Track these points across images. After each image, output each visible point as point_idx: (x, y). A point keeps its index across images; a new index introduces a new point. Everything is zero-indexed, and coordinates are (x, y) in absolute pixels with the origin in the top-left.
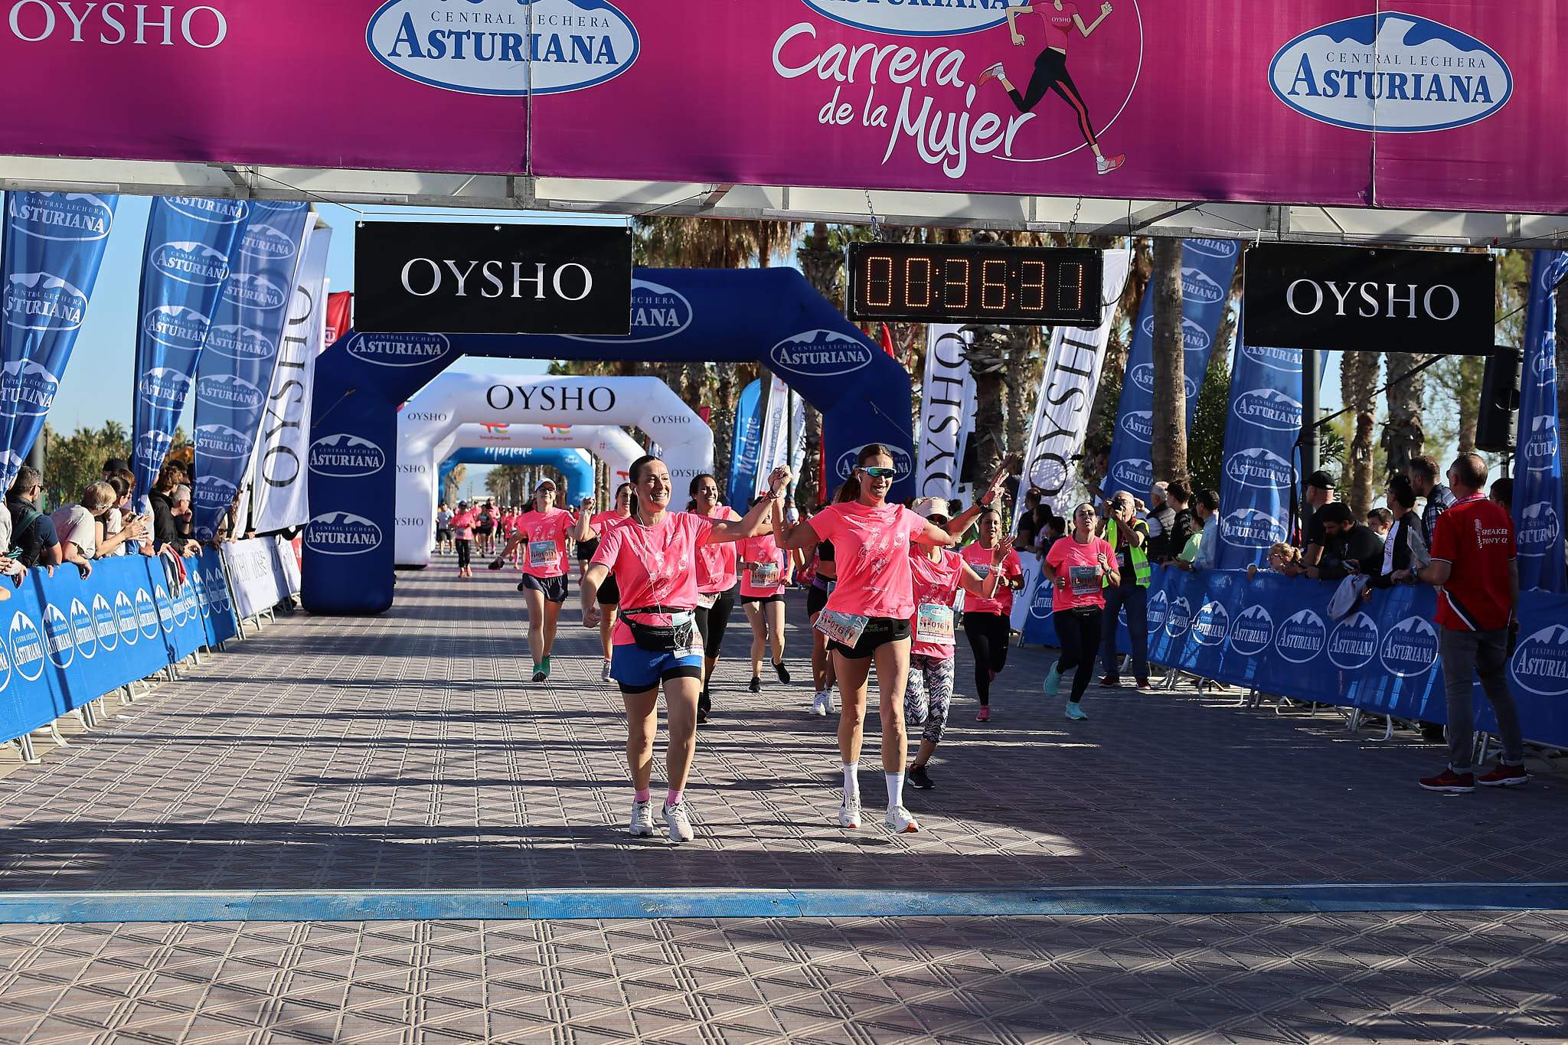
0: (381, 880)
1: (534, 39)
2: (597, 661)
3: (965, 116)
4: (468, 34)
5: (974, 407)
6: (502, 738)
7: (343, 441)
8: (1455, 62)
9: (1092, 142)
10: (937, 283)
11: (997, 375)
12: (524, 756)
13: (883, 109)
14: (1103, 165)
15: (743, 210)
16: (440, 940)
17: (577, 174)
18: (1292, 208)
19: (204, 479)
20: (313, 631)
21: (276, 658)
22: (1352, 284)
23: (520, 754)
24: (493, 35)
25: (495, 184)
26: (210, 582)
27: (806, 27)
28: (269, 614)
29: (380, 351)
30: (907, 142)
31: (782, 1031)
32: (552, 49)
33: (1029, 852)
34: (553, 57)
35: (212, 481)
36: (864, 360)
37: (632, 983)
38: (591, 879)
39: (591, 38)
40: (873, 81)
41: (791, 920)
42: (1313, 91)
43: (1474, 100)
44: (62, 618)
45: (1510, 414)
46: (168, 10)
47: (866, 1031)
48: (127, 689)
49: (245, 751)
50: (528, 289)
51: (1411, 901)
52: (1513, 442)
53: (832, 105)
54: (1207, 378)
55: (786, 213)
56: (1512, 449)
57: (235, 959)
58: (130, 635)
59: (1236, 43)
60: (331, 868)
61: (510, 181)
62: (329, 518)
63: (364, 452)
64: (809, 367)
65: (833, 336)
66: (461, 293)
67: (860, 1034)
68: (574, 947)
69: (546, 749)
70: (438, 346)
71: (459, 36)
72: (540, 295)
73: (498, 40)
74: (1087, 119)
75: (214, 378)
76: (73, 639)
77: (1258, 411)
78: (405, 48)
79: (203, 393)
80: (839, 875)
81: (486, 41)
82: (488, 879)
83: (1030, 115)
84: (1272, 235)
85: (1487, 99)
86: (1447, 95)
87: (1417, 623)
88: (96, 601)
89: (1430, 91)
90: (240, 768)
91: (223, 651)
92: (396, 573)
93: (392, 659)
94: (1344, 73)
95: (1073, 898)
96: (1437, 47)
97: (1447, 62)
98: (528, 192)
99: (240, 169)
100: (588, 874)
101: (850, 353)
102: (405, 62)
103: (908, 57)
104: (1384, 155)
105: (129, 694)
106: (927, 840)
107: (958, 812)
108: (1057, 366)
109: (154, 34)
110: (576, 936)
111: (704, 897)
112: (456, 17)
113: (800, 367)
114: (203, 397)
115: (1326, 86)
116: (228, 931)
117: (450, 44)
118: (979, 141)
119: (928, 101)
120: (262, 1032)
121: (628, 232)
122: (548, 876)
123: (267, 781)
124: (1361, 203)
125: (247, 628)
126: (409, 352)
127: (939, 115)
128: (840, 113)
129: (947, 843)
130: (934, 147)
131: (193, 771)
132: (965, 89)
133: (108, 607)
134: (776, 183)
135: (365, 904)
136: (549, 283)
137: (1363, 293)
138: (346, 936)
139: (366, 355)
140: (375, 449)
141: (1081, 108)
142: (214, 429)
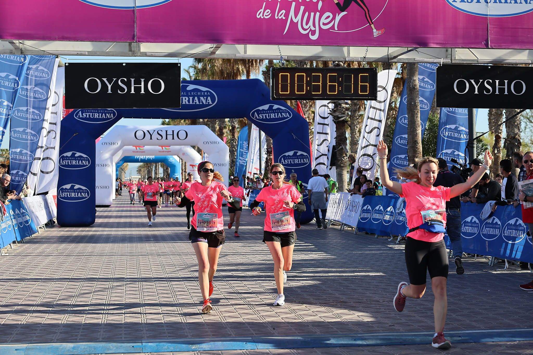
0: (82, 338)
2: (179, 243)
3: (318, 14)
5: (335, 135)
6: (136, 277)
7: (73, 154)
9: (371, 23)
10: (308, 84)
11: (345, 122)
12: (145, 284)
13: (284, 11)
14: (376, 33)
15: (227, 55)
17: (156, 41)
18: (456, 49)
19: (15, 172)
20: (62, 233)
21: (45, 245)
22: (481, 81)
23: (144, 283)
25: (124, 46)
26: (18, 214)
28: (43, 227)
29: (88, 117)
30: (294, 25)
33: (354, 320)
35: (18, 172)
36: (289, 116)
38: (170, 335)
40: (279, 0)
41: (252, 351)
49: (29, 284)
50: (138, 90)
51: (512, 337)
53: (262, 10)
54: (431, 121)
55: (246, 56)
60: (61, 333)
61: (130, 45)
62: (68, 186)
63: (82, 159)
64: (266, 120)
65: (276, 107)
66: (110, 92)
69: (155, 281)
70: (112, 114)
72: (143, 92)
74: (369, 13)
75: (17, 129)
77: (450, 134)
79: (13, 136)
80: (274, 331)
82: (126, 336)
83: (345, 13)
84: (448, 61)
86: (519, 1)
87: (517, 220)
90: (26, 291)
91: (23, 243)
92: (96, 208)
93: (94, 245)
95: (371, 339)
98: (138, 49)
99: (16, 42)
100: (169, 333)
101: (283, 114)
104: (493, 26)
106: (311, 316)
107: (325, 303)
108: (368, 118)
113: (262, 120)
114: (14, 137)
118: (324, 24)
119: (302, 8)
121: (179, 65)
122: (151, 334)
123: (37, 297)
124: (483, 46)
126: (100, 117)
128: (265, 14)
129: (320, 317)
130: (305, 27)
131: (6, 293)
134: (239, 43)
135: (74, 348)
136: (146, 87)
137: (486, 84)
139: (81, 118)
140: (86, 158)
141: (366, 10)
142: (18, 150)
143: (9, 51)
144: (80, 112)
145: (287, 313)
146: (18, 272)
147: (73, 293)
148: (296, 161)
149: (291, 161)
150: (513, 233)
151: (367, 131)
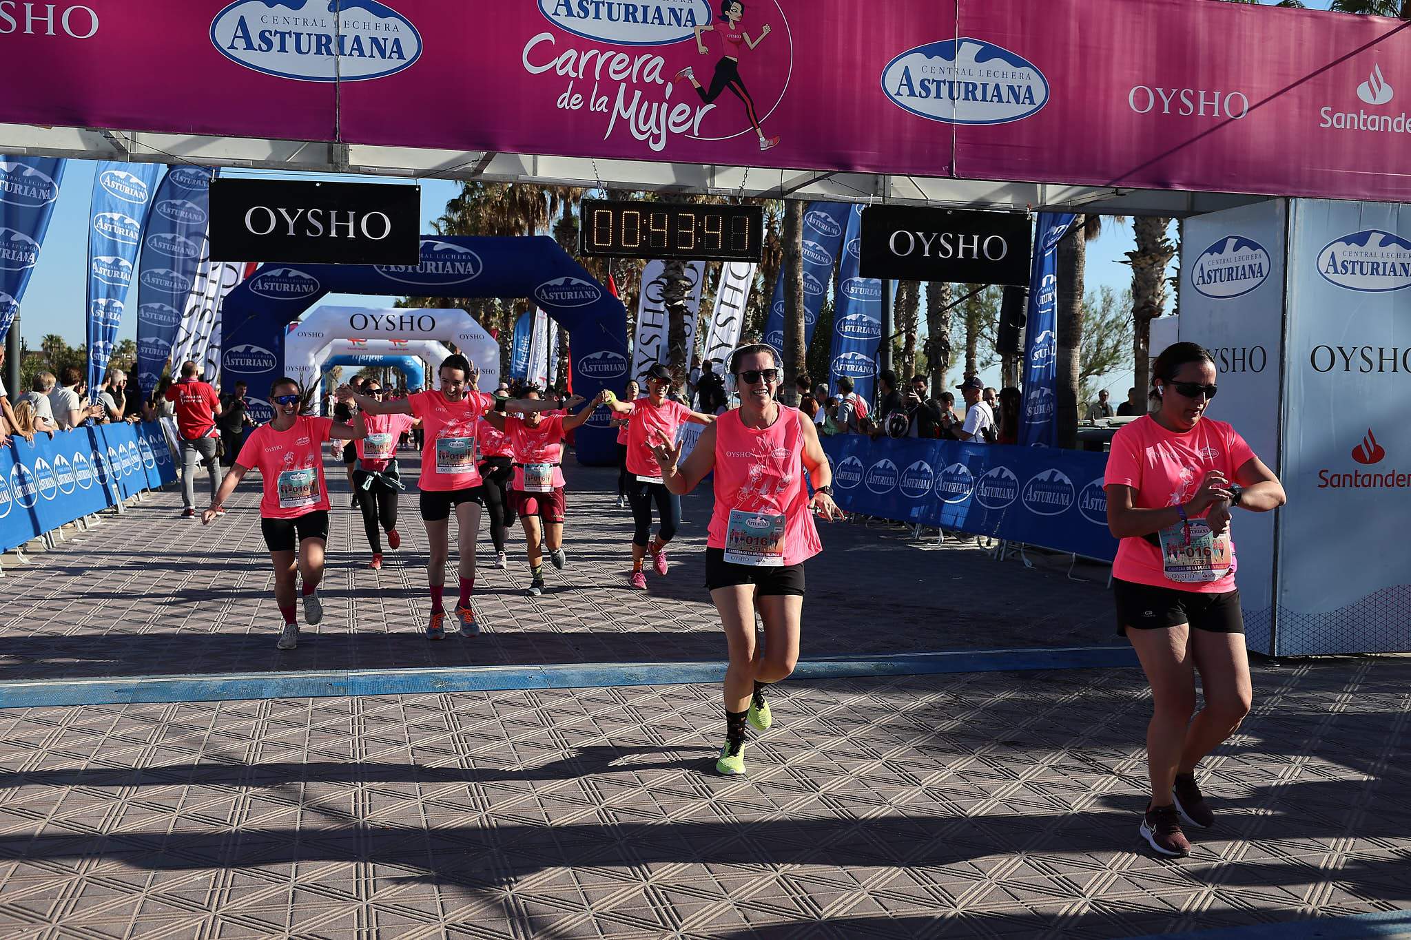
0: (241, 666)
1: (341, 39)
3: (665, 106)
4: (290, 33)
5: (668, 328)
7: (248, 349)
8: (1010, 75)
9: (757, 126)
10: (645, 229)
11: (682, 307)
13: (605, 99)
14: (764, 143)
15: (504, 176)
16: (275, 716)
17: (375, 142)
18: (894, 179)
22: (935, 234)
24: (309, 35)
25: (318, 150)
26: (155, 444)
27: (548, 36)
28: (198, 465)
29: (272, 289)
30: (622, 123)
31: (531, 788)
32: (355, 47)
34: (356, 53)
36: (595, 297)
37: (419, 748)
39: (385, 40)
40: (598, 78)
41: (542, 691)
42: (912, 94)
43: (1023, 103)
44: (28, 472)
45: (1019, 330)
46: (50, 8)
47: (595, 785)
48: (82, 519)
52: (1022, 349)
53: (567, 95)
55: (535, 178)
56: (1021, 354)
57: (113, 738)
59: (859, 58)
60: (204, 657)
61: (330, 151)
63: (262, 356)
64: (560, 302)
65: (575, 281)
66: (291, 232)
67: (591, 789)
68: (380, 719)
70: (311, 286)
71: (283, 35)
72: (351, 235)
73: (314, 38)
74: (753, 110)
75: (150, 305)
76: (37, 487)
77: (851, 328)
78: (241, 43)
79: (143, 316)
80: (578, 653)
81: (304, 39)
83: (712, 106)
84: (878, 200)
85: (1032, 102)
86: (1005, 99)
88: (57, 459)
89: (993, 96)
91: (161, 491)
94: (934, 81)
96: (998, 64)
97: (1005, 75)
98: (344, 159)
99: (118, 136)
101: (586, 292)
102: (241, 53)
103: (623, 61)
104: (960, 141)
105: (84, 524)
106: (639, 624)
109: (40, 27)
110: (382, 709)
111: (480, 675)
112: (281, 20)
113: (554, 301)
114: (143, 318)
115: (922, 91)
116: (115, 712)
117: (276, 40)
118: (675, 124)
119: (638, 94)
120: (120, 803)
121: (417, 190)
122: (366, 659)
124: (944, 174)
126: (292, 290)
127: (646, 105)
128: (573, 101)
129: (654, 626)
130: (643, 128)
132: (665, 85)
133: (67, 463)
134: (525, 152)
135: (223, 688)
136: (358, 226)
137: (942, 241)
138: (205, 714)
139: (262, 292)
140: (269, 355)
141: (749, 103)
142: (152, 340)
143: (106, 154)
144: (259, 281)
145: (598, 619)
146: (144, 541)
147: (233, 582)
148: (606, 368)
149: (597, 368)
150: (954, 487)
151: (720, 321)
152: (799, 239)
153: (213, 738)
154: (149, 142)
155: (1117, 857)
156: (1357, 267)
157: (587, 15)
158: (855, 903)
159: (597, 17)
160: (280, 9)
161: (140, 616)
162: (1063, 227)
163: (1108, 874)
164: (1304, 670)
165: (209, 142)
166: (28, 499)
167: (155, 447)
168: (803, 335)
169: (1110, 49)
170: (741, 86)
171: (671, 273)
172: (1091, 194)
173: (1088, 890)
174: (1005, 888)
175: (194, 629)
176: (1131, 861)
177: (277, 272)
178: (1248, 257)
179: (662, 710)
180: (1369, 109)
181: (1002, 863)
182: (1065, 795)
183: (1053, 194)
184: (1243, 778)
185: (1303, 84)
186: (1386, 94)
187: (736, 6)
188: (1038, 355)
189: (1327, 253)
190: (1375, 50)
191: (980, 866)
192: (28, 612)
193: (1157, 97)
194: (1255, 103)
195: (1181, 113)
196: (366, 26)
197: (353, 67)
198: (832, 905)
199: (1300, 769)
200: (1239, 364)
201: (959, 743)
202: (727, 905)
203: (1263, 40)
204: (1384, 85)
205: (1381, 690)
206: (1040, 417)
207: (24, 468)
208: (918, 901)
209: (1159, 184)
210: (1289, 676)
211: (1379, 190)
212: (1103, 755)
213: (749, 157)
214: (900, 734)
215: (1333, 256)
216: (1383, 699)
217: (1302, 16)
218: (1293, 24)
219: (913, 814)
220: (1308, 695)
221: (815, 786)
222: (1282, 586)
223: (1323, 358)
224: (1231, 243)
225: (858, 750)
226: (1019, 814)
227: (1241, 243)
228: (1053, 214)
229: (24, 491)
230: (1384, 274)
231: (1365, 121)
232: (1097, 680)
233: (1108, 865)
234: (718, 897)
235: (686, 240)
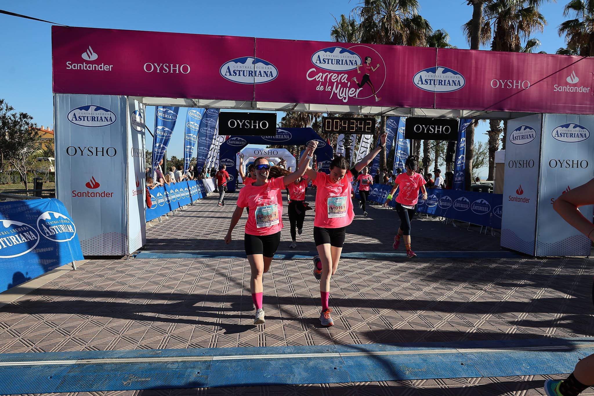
1: (255, 72)
3: (348, 89)
4: (241, 71)
7: (226, 160)
8: (453, 77)
9: (375, 94)
10: (341, 125)
13: (330, 87)
14: (377, 99)
15: (301, 110)
16: (235, 263)
19: (199, 167)
21: (212, 201)
22: (428, 126)
24: (247, 71)
25: (248, 103)
27: (314, 69)
28: (213, 192)
29: (233, 143)
32: (259, 74)
34: (260, 76)
39: (268, 72)
40: (328, 81)
42: (422, 83)
43: (457, 85)
44: (168, 194)
45: (453, 155)
46: (177, 65)
50: (255, 126)
52: (454, 160)
53: (319, 86)
55: (309, 110)
56: (454, 162)
58: (183, 197)
59: (406, 73)
61: (251, 103)
63: (230, 162)
66: (241, 127)
70: (244, 142)
71: (239, 71)
72: (257, 128)
73: (248, 72)
74: (374, 89)
75: (201, 148)
78: (228, 74)
81: (245, 72)
83: (361, 89)
84: (411, 116)
85: (460, 85)
86: (451, 85)
89: (448, 83)
91: (203, 199)
94: (429, 79)
96: (449, 74)
97: (451, 77)
98: (255, 106)
99: (194, 100)
101: (321, 144)
102: (228, 77)
103: (335, 76)
104: (437, 97)
108: (362, 146)
109: (175, 71)
112: (239, 67)
114: (199, 151)
115: (425, 82)
116: (192, 260)
117: (238, 73)
118: (350, 94)
119: (340, 85)
120: (194, 286)
121: (276, 115)
124: (432, 108)
125: (208, 195)
126: (238, 143)
127: (342, 89)
128: (321, 88)
130: (341, 95)
132: (348, 82)
134: (306, 103)
136: (259, 125)
137: (430, 128)
138: (216, 262)
139: (230, 144)
140: (232, 162)
141: (372, 87)
142: (201, 157)
143: (191, 106)
144: (230, 141)
148: (327, 166)
149: (324, 166)
150: (432, 202)
152: (385, 128)
153: (218, 268)
154: (203, 102)
155: (484, 316)
156: (565, 135)
157: (325, 62)
158: (403, 325)
159: (328, 63)
160: (239, 64)
161: (198, 234)
162: (468, 123)
163: (482, 321)
164: (545, 261)
165: (219, 102)
166: (168, 201)
167: (201, 187)
168: (386, 156)
169: (485, 68)
170: (370, 82)
171: (346, 138)
172: (477, 113)
173: (476, 325)
174: (450, 323)
175: (212, 238)
176: (489, 317)
177: (235, 138)
178: (529, 132)
179: (344, 266)
180: (570, 85)
181: (448, 315)
182: (468, 296)
183: (465, 113)
184: (525, 293)
185: (549, 78)
186: (576, 80)
187: (369, 59)
188: (459, 162)
189: (555, 131)
190: (573, 66)
191: (442, 316)
192: (168, 232)
193: (500, 82)
194: (532, 84)
195: (508, 87)
196: (263, 68)
197: (259, 80)
198: (396, 325)
199: (544, 292)
200: (525, 165)
201: (434, 278)
202: (364, 323)
203: (535, 64)
204: (576, 78)
205: (570, 268)
206: (460, 181)
207: (167, 193)
208: (422, 326)
209: (500, 109)
210: (540, 262)
211: (573, 110)
212: (480, 284)
213: (372, 103)
214: (416, 275)
215: (557, 131)
216: (572, 271)
217: (548, 56)
218: (545, 59)
219: (420, 299)
220: (546, 268)
221: (390, 290)
222: (538, 235)
223: (553, 163)
224: (523, 128)
225: (403, 280)
226: (453, 301)
227: (526, 127)
228: (465, 119)
229: (168, 199)
230: (574, 137)
231: (569, 89)
232: (477, 261)
233: (482, 318)
234: (362, 321)
235: (353, 128)
